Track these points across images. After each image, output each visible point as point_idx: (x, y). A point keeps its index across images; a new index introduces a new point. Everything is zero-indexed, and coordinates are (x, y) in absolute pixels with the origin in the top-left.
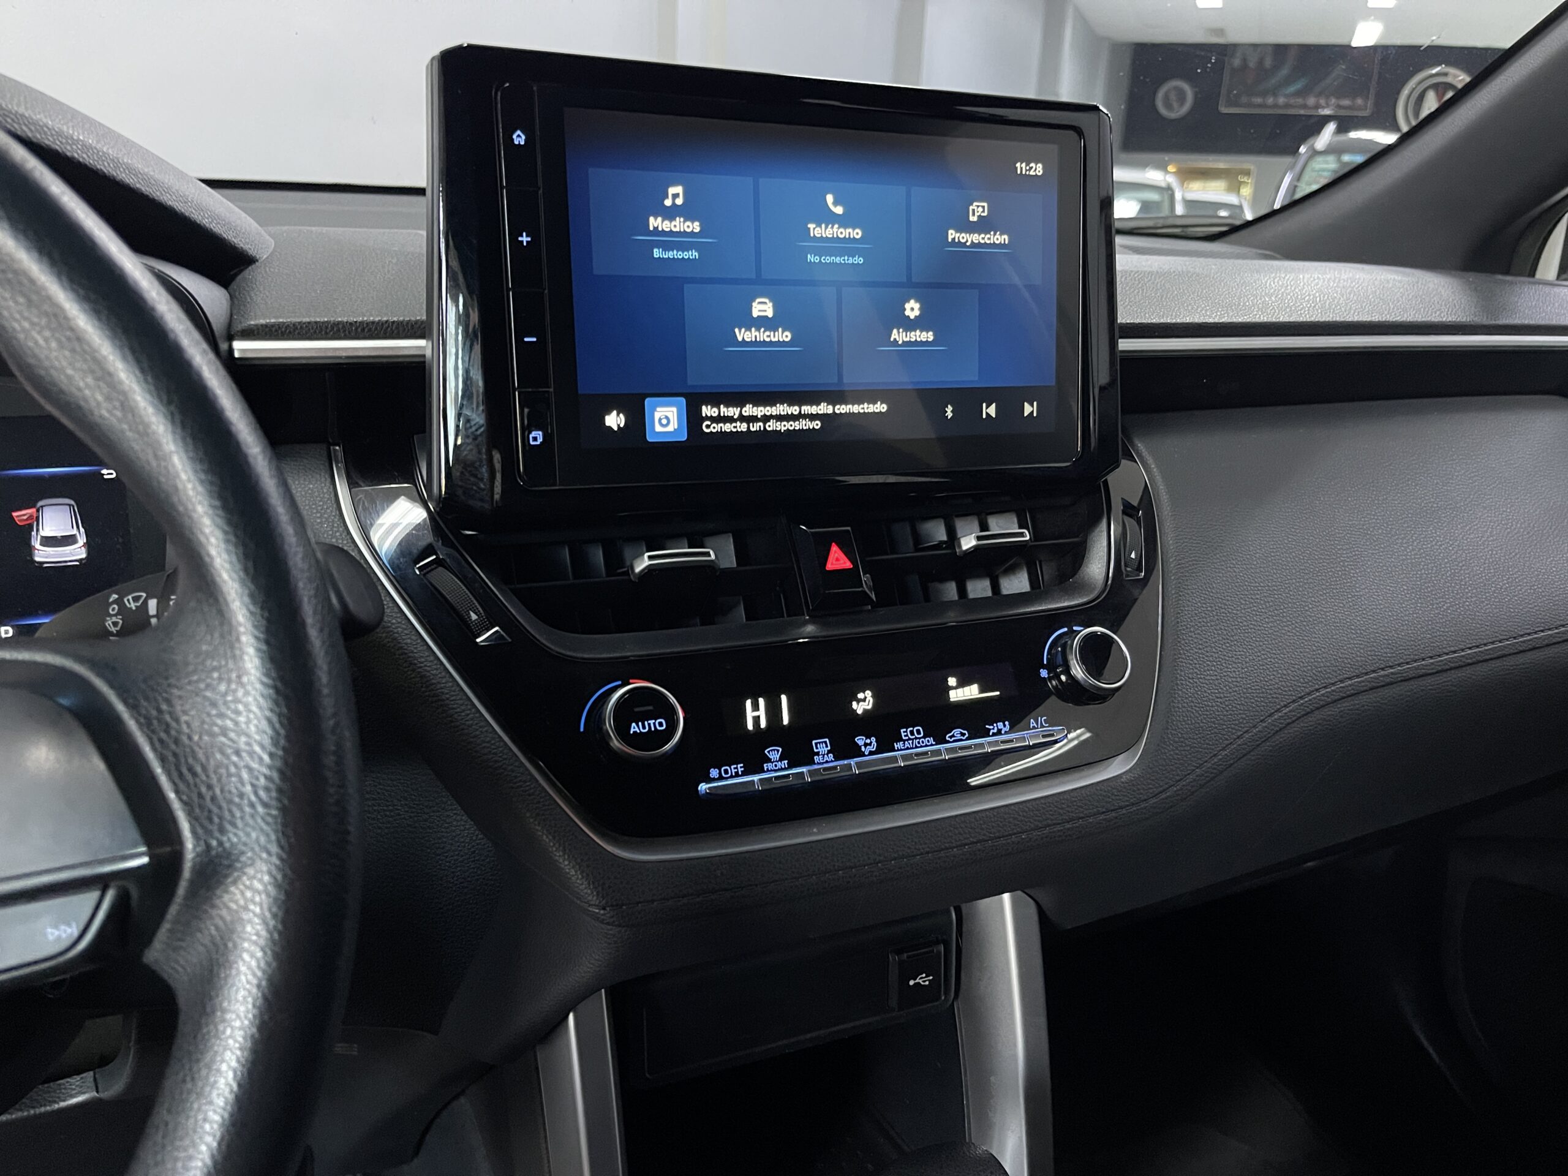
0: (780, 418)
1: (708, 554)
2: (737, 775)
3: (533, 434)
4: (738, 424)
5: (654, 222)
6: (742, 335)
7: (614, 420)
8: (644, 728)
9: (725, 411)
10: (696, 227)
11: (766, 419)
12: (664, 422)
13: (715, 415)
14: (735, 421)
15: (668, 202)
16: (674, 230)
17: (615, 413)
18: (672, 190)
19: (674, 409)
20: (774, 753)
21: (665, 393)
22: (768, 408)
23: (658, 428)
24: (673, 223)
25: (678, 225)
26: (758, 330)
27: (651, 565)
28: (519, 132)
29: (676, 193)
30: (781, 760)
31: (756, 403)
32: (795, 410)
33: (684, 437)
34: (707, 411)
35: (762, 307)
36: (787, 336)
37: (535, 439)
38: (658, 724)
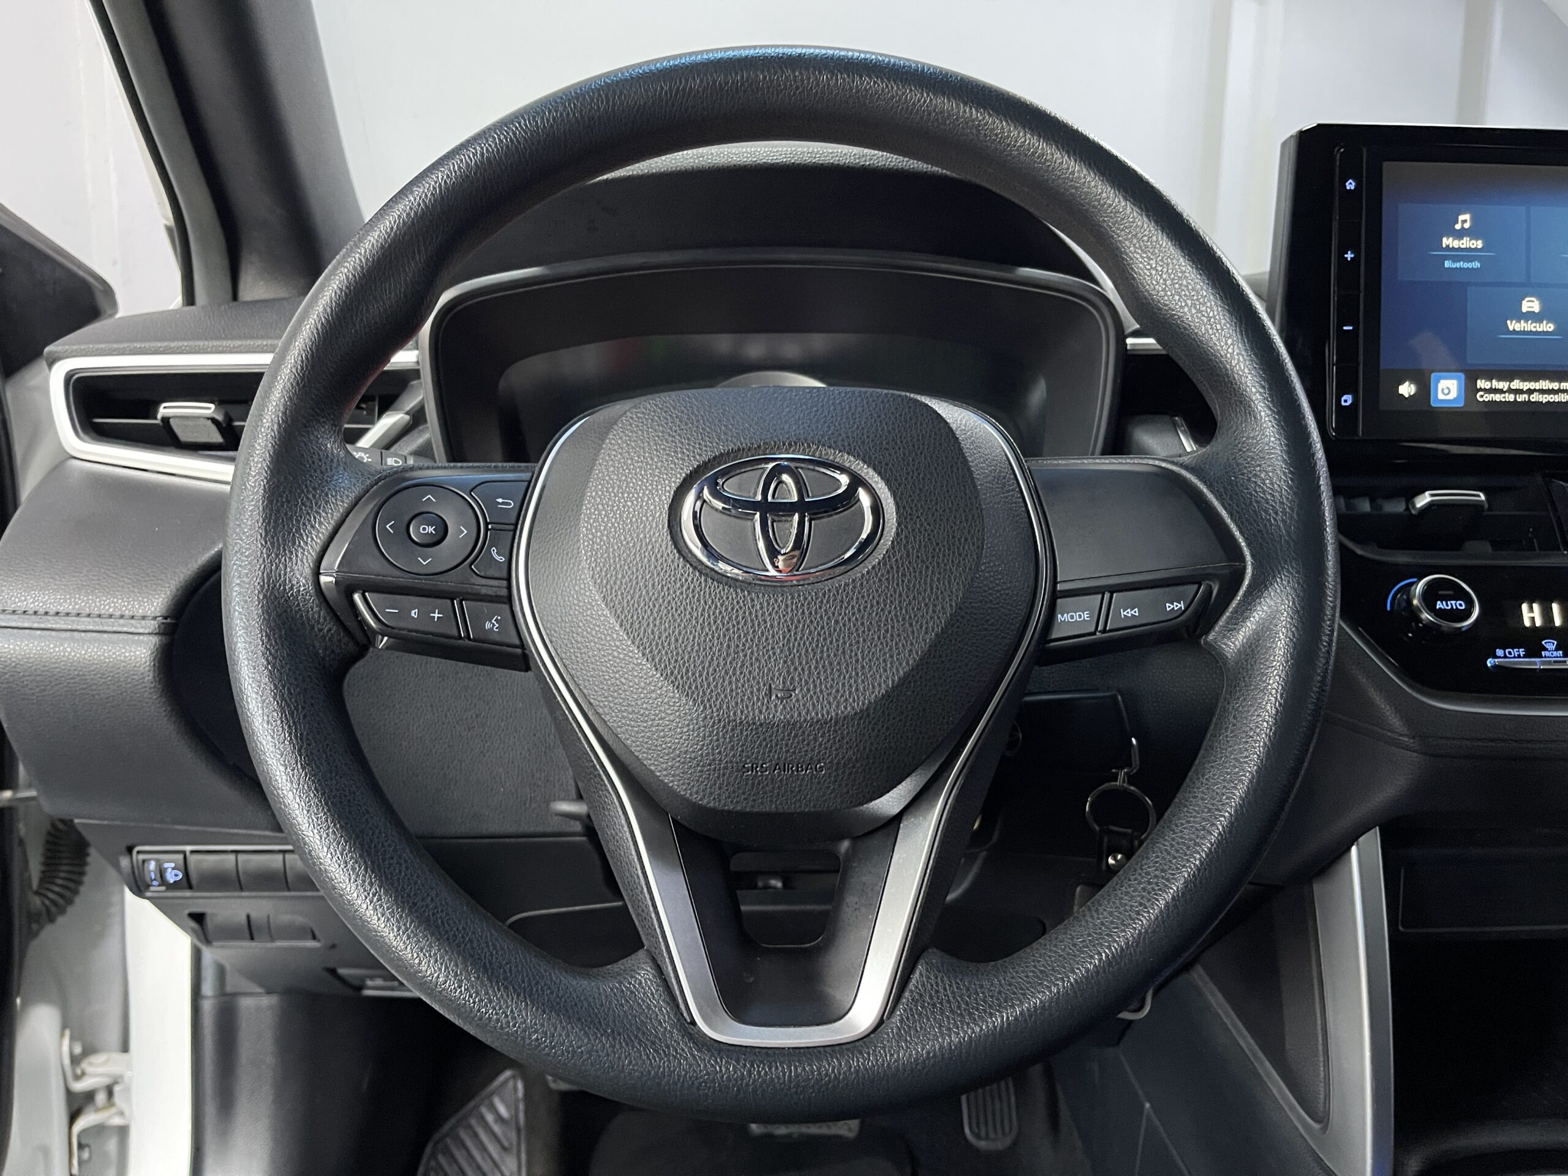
0: (1542, 392)
1: (1479, 496)
2: (1519, 656)
3: (1345, 397)
4: (1507, 394)
5: (1446, 241)
6: (1513, 325)
7: (1407, 389)
8: (1447, 605)
9: (1495, 384)
10: (1479, 244)
11: (1530, 392)
12: (1446, 391)
13: (1487, 388)
14: (1505, 392)
15: (1458, 227)
16: (1462, 246)
17: (1407, 383)
18: (1461, 218)
19: (1455, 382)
20: (1550, 644)
21: (1447, 370)
22: (1532, 383)
23: (1441, 396)
24: (1462, 242)
25: (1466, 243)
26: (1526, 321)
27: (1432, 501)
28: (1350, 181)
29: (1465, 220)
30: (1557, 649)
31: (1524, 380)
32: (1555, 386)
33: (1461, 404)
34: (1481, 384)
35: (1530, 304)
36: (1550, 327)
37: (1346, 401)
38: (1460, 605)
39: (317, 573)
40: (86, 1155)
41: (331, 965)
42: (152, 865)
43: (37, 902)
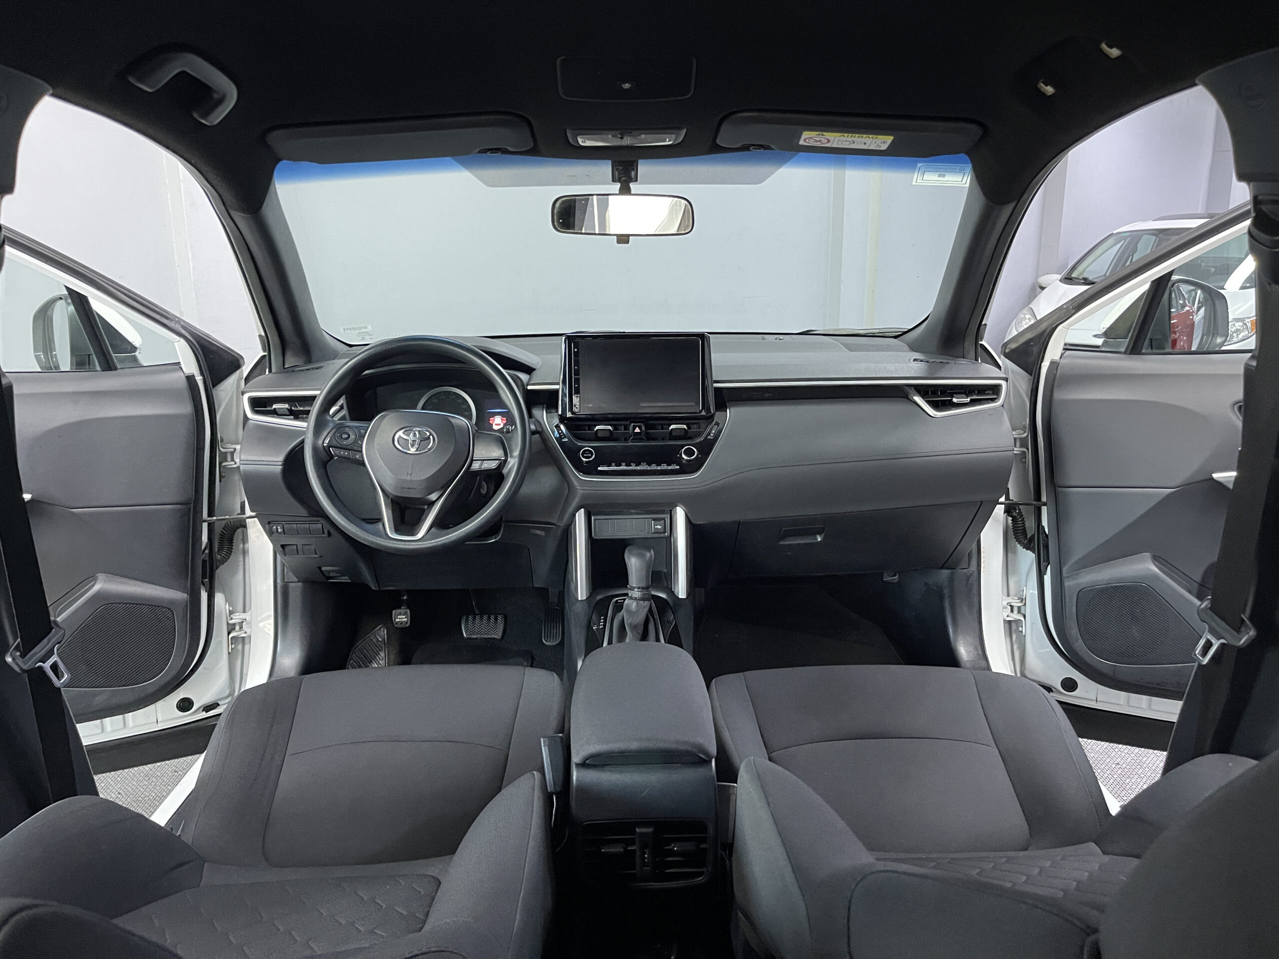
39: (323, 443)
40: (233, 646)
41: (319, 566)
42: (275, 527)
43: (219, 557)
